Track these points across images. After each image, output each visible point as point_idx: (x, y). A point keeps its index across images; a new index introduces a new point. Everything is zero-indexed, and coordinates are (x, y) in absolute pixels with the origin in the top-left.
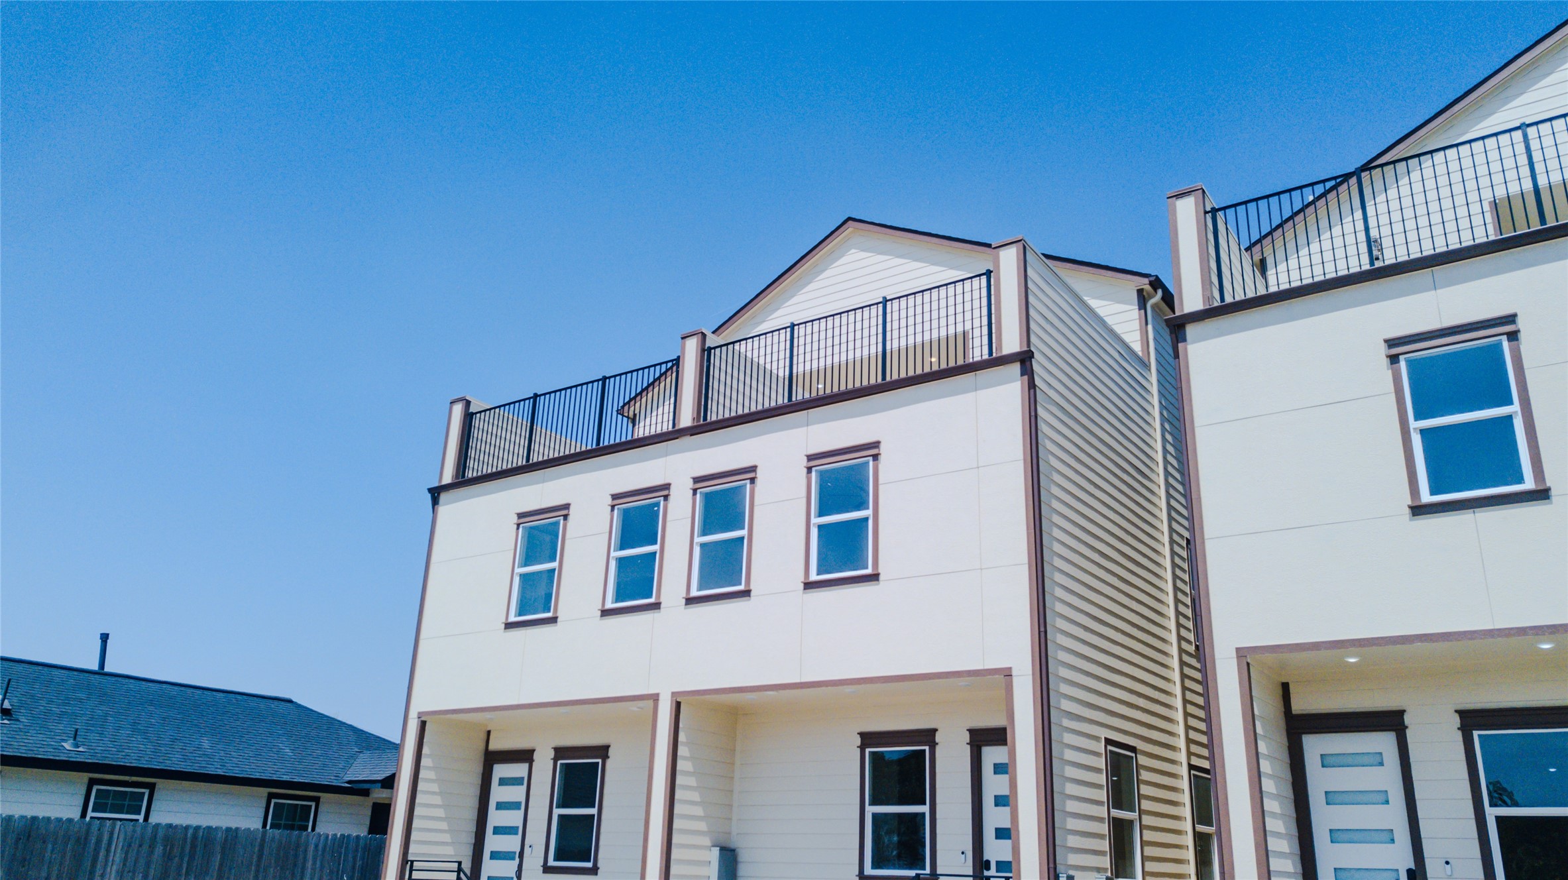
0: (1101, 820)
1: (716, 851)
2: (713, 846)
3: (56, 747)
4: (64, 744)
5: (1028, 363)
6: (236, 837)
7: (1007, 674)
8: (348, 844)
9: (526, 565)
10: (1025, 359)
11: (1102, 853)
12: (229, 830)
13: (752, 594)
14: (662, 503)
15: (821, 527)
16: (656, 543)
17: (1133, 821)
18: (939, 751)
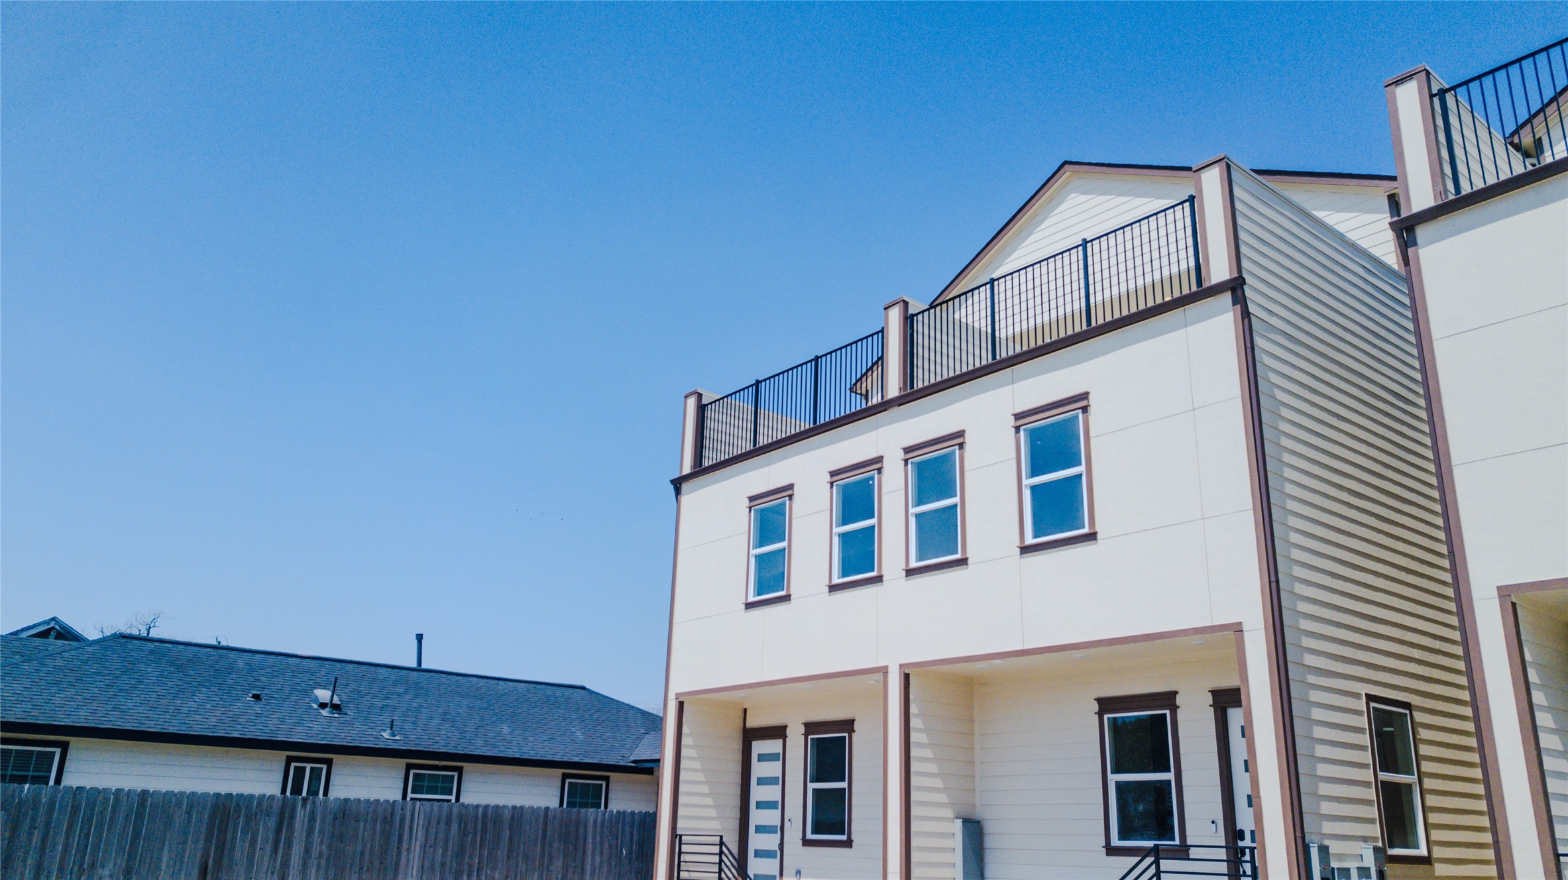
0: (1366, 784)
1: (959, 823)
2: (957, 818)
3: (375, 737)
4: (383, 734)
5: (1239, 292)
6: (522, 814)
7: (1238, 629)
8: (624, 819)
9: (761, 546)
10: (1236, 287)
11: (1372, 821)
12: (514, 808)
13: (969, 562)
14: (876, 476)
15: (1033, 488)
16: (873, 517)
17: (1411, 785)
18: (1180, 713)
